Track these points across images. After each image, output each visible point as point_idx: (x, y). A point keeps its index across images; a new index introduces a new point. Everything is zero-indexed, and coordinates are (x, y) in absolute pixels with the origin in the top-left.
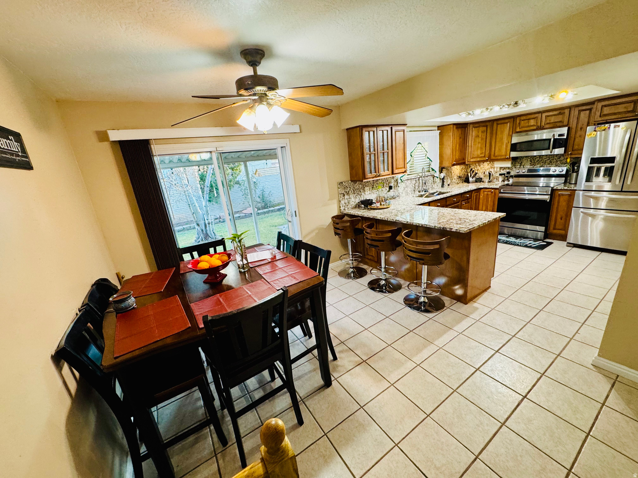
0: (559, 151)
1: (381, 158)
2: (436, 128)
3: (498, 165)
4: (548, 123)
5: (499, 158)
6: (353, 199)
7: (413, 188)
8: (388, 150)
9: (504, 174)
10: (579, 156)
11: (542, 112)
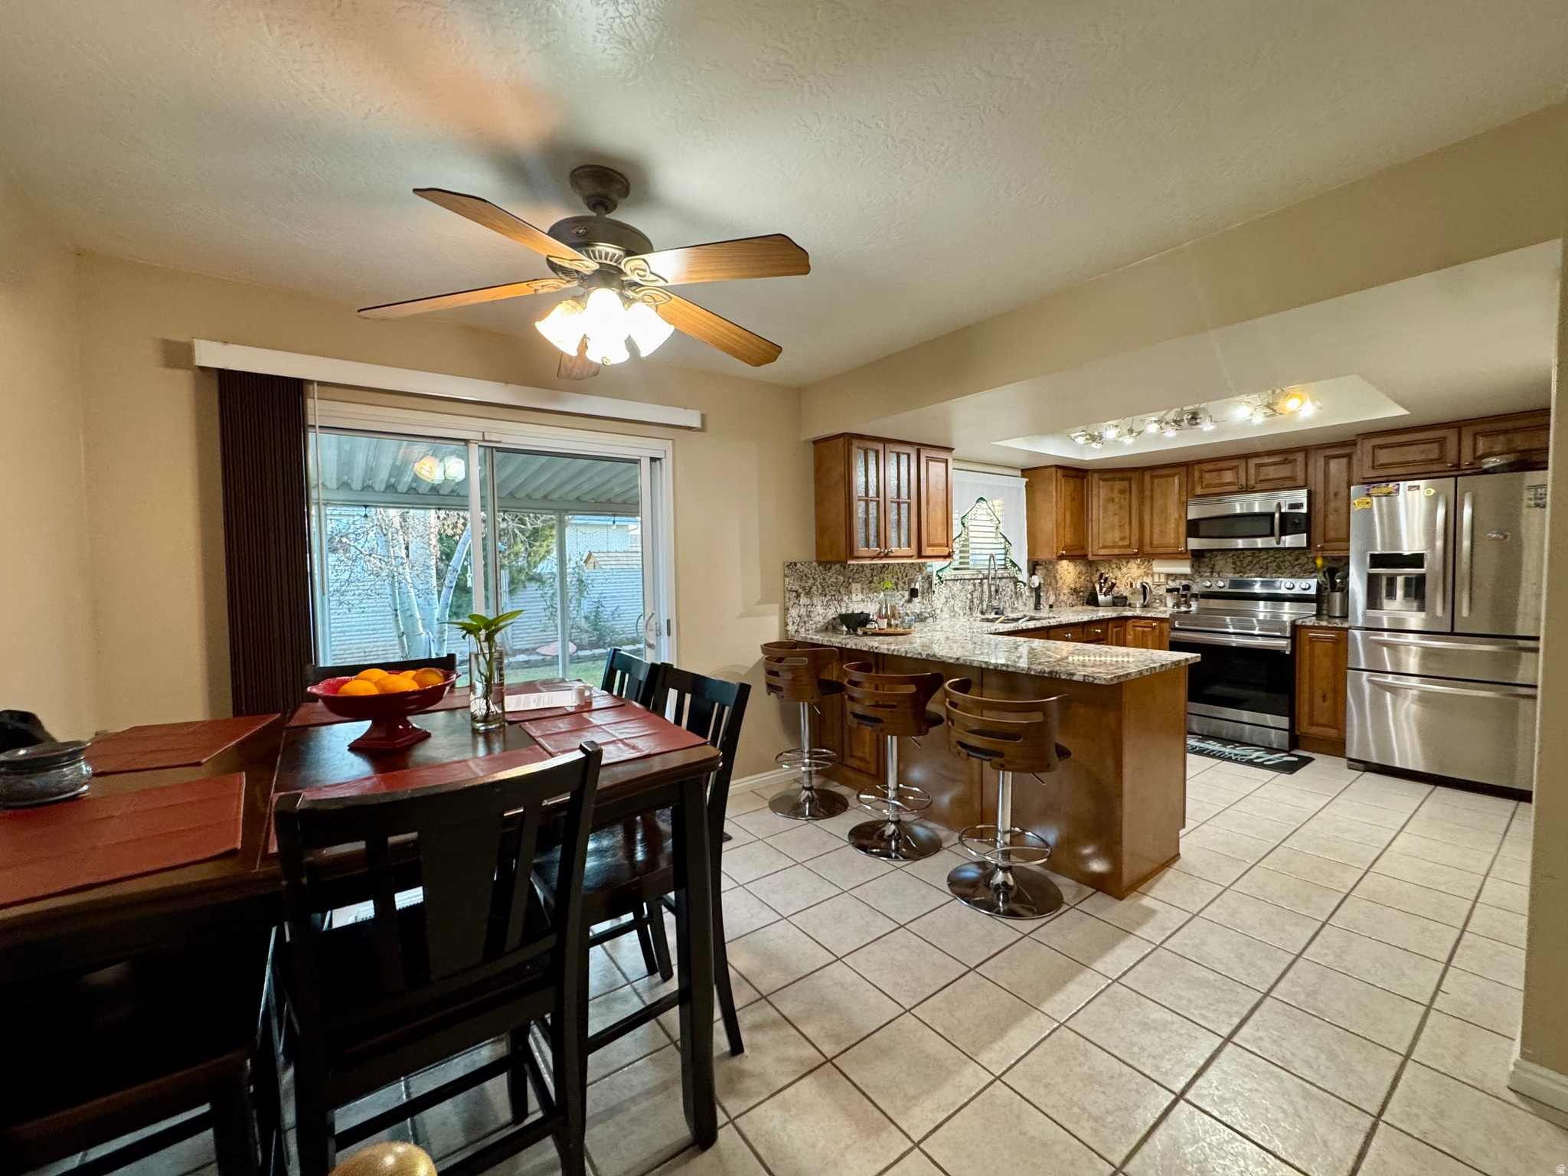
0: (1295, 540)
1: (893, 516)
2: (1019, 473)
3: (1160, 568)
4: (1261, 481)
5: (1162, 550)
6: (820, 609)
7: (968, 601)
8: (909, 498)
9: (1178, 590)
10: (1342, 554)
11: (1246, 457)
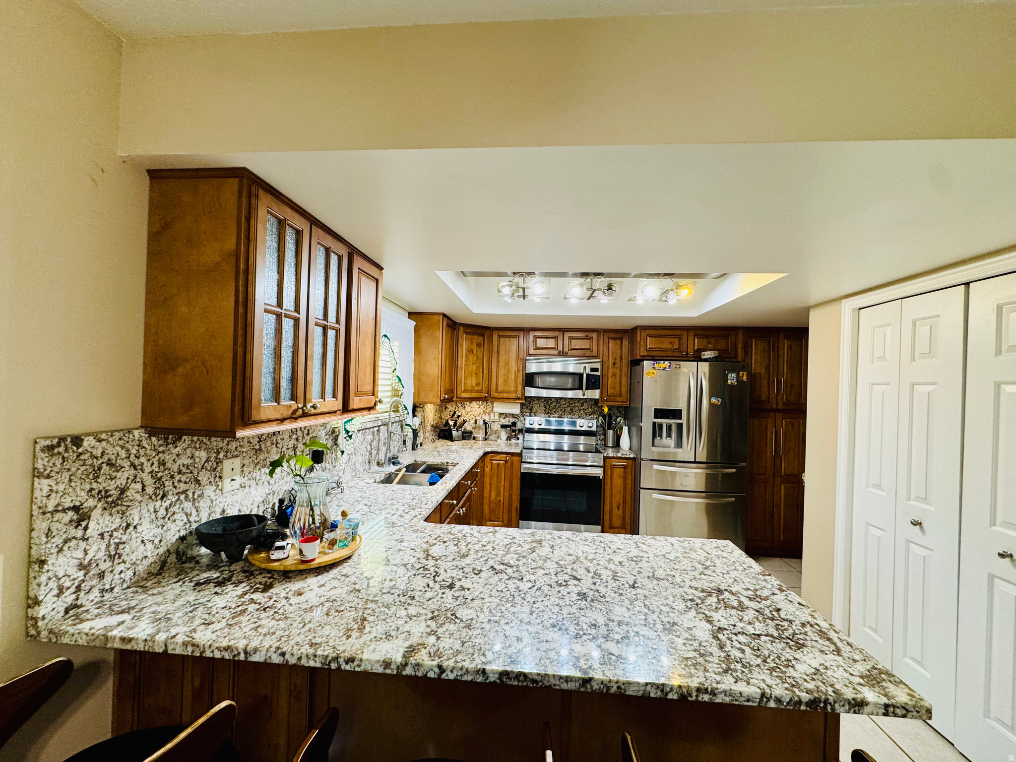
0: (595, 394)
1: (316, 347)
2: (409, 316)
3: (500, 408)
5: (505, 395)
8: (338, 322)
9: (508, 426)
11: (563, 331)
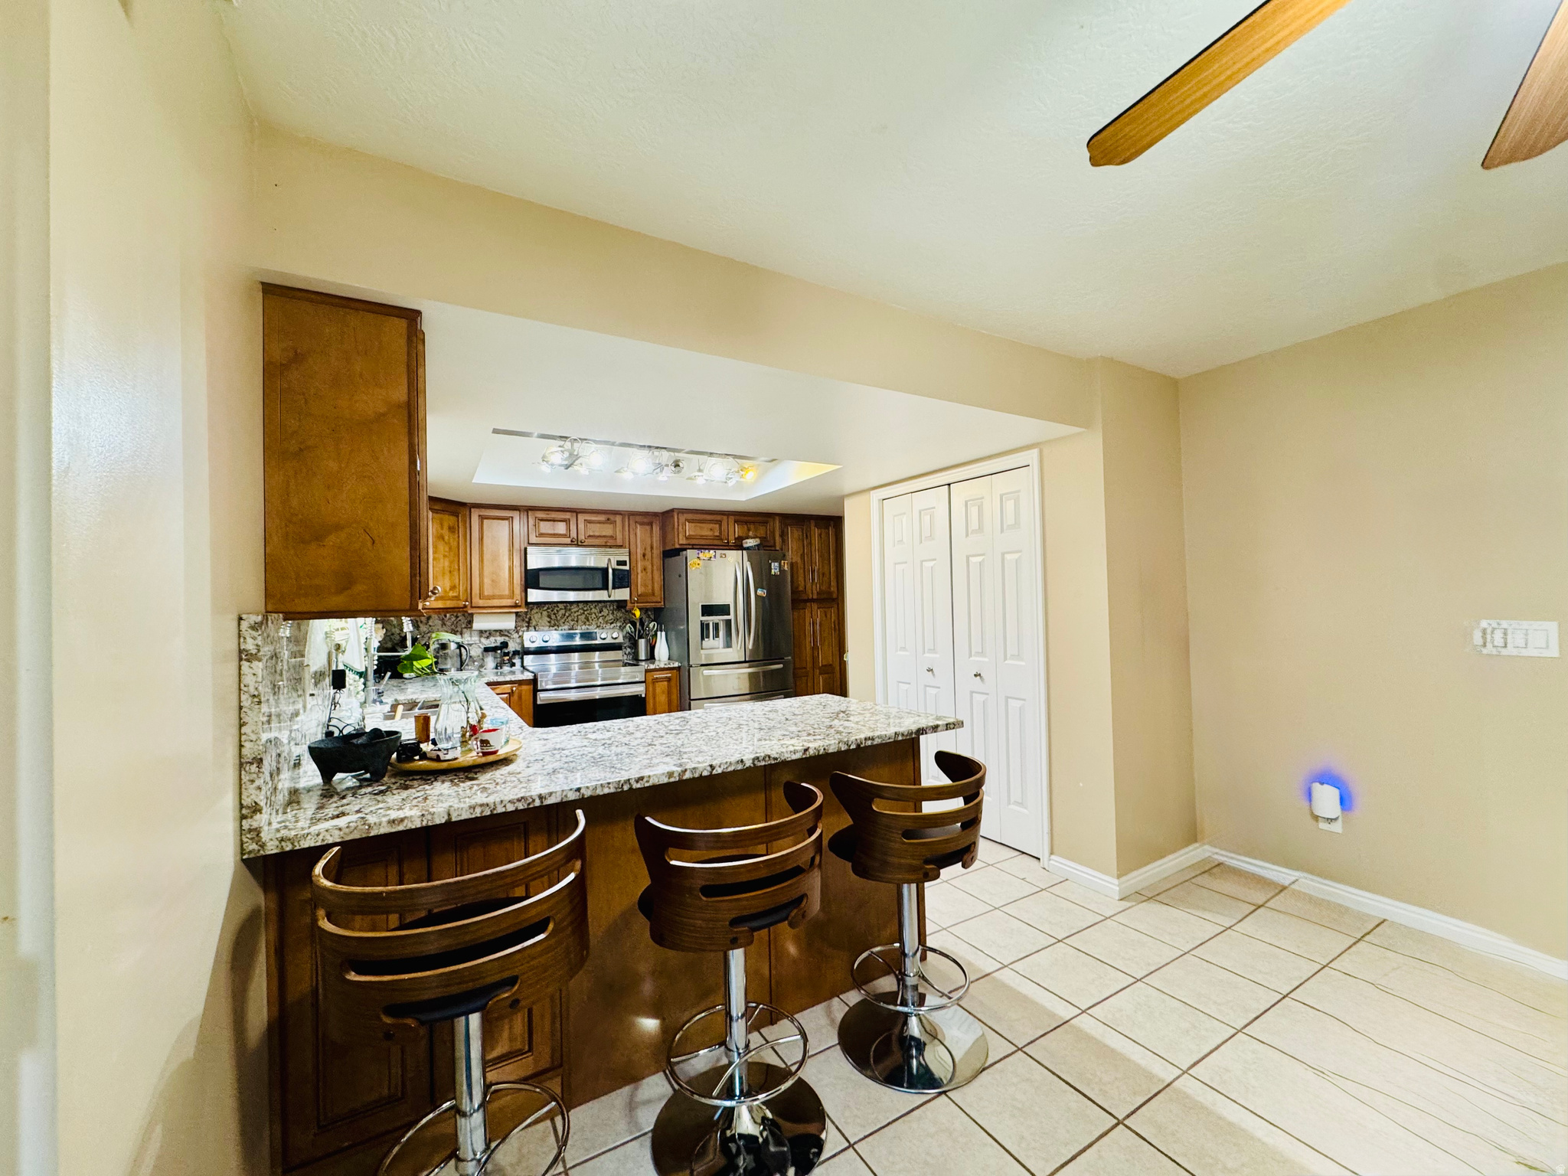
0: (623, 594)
3: (482, 622)
4: (590, 537)
11: (576, 512)
